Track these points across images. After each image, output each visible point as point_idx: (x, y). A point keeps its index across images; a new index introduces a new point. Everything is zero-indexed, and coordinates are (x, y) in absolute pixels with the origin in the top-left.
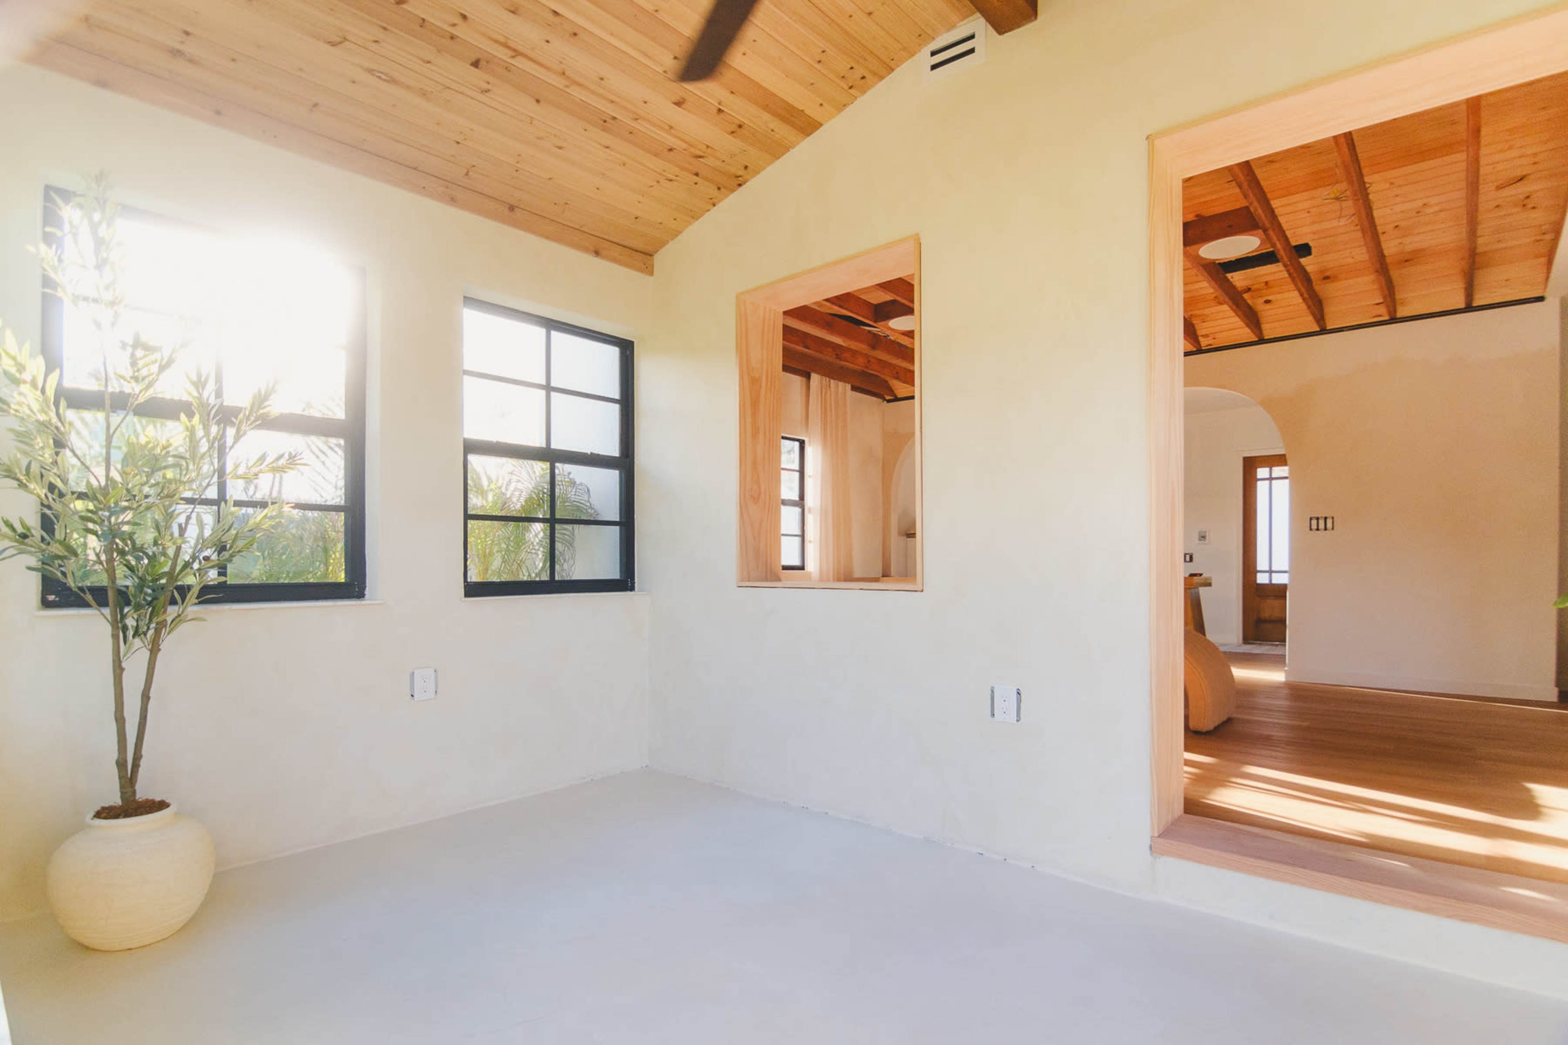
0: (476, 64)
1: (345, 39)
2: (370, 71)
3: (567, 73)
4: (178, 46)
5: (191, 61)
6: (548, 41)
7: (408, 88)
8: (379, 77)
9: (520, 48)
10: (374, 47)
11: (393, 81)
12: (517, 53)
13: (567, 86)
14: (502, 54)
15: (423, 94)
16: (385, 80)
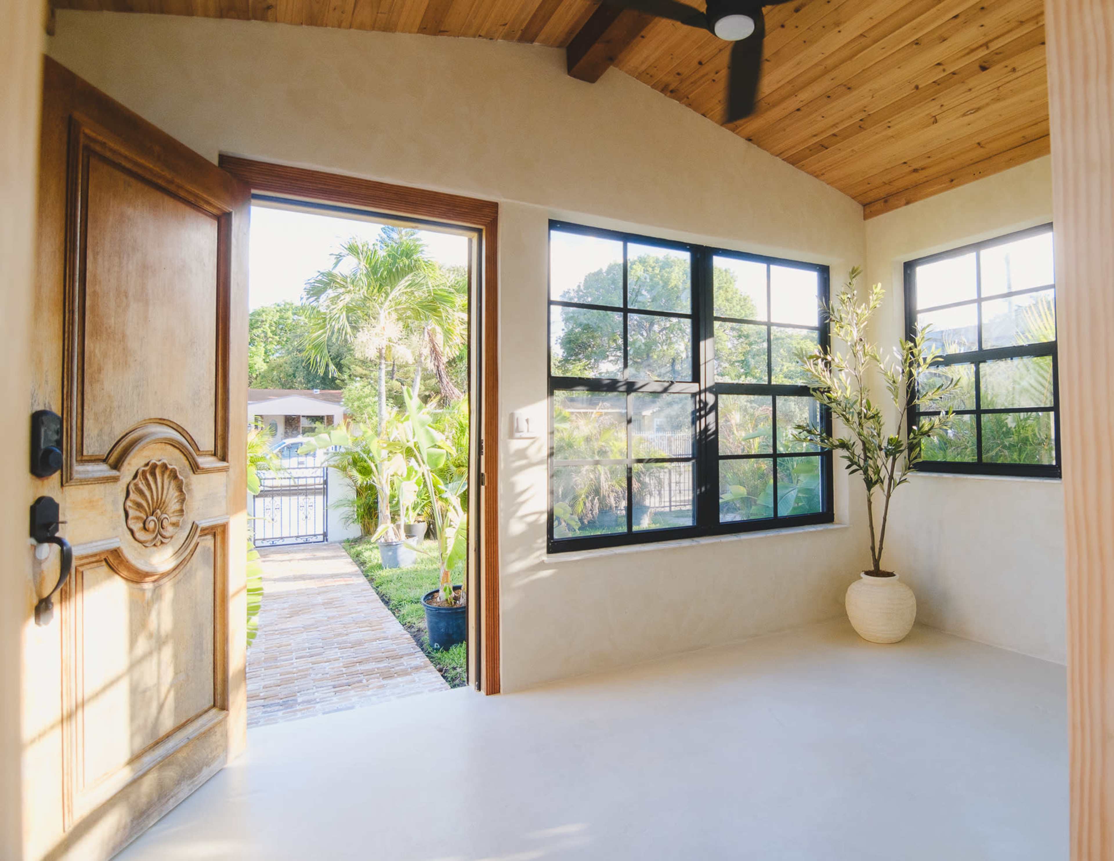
0: (983, 68)
1: (935, 116)
2: (964, 115)
3: (1023, 19)
4: (911, 169)
5: (923, 169)
6: (982, 26)
7: (988, 104)
8: (971, 113)
9: (981, 43)
10: (944, 108)
11: (978, 109)
12: (986, 45)
13: (1037, 23)
14: (982, 53)
15: (998, 100)
16: (975, 112)
